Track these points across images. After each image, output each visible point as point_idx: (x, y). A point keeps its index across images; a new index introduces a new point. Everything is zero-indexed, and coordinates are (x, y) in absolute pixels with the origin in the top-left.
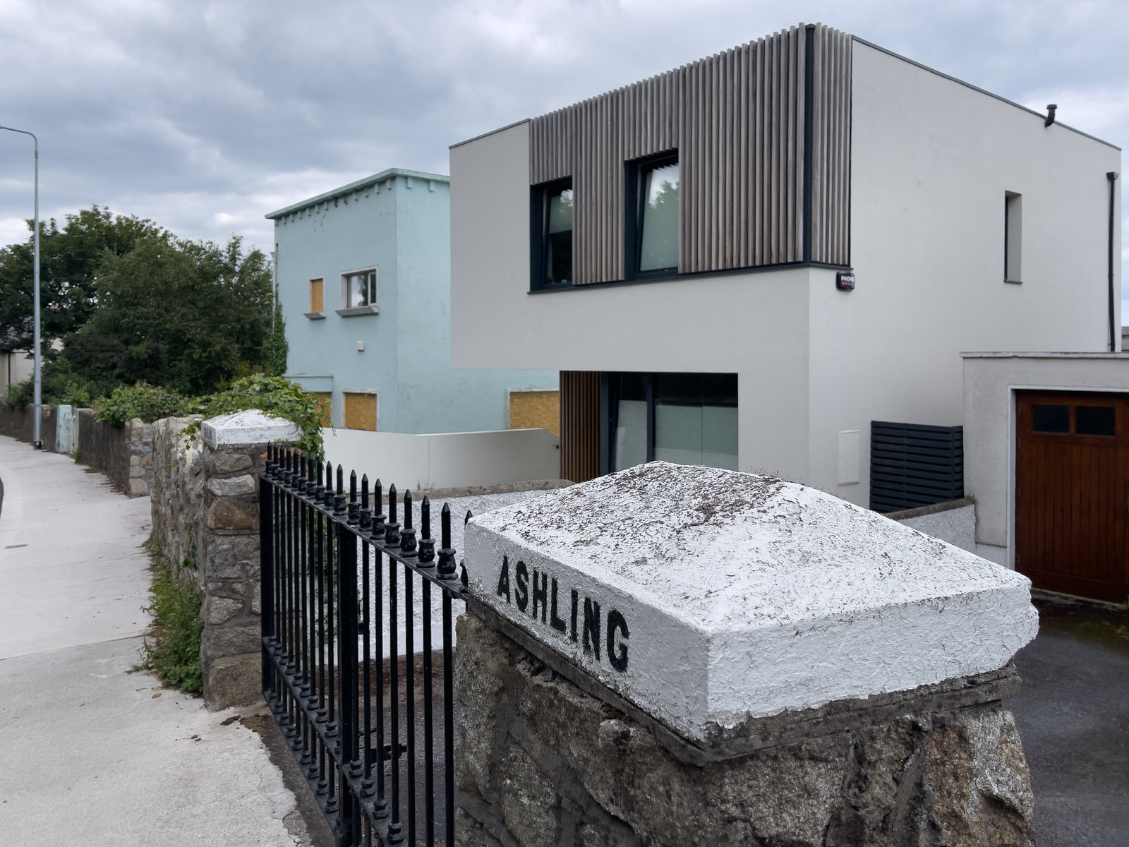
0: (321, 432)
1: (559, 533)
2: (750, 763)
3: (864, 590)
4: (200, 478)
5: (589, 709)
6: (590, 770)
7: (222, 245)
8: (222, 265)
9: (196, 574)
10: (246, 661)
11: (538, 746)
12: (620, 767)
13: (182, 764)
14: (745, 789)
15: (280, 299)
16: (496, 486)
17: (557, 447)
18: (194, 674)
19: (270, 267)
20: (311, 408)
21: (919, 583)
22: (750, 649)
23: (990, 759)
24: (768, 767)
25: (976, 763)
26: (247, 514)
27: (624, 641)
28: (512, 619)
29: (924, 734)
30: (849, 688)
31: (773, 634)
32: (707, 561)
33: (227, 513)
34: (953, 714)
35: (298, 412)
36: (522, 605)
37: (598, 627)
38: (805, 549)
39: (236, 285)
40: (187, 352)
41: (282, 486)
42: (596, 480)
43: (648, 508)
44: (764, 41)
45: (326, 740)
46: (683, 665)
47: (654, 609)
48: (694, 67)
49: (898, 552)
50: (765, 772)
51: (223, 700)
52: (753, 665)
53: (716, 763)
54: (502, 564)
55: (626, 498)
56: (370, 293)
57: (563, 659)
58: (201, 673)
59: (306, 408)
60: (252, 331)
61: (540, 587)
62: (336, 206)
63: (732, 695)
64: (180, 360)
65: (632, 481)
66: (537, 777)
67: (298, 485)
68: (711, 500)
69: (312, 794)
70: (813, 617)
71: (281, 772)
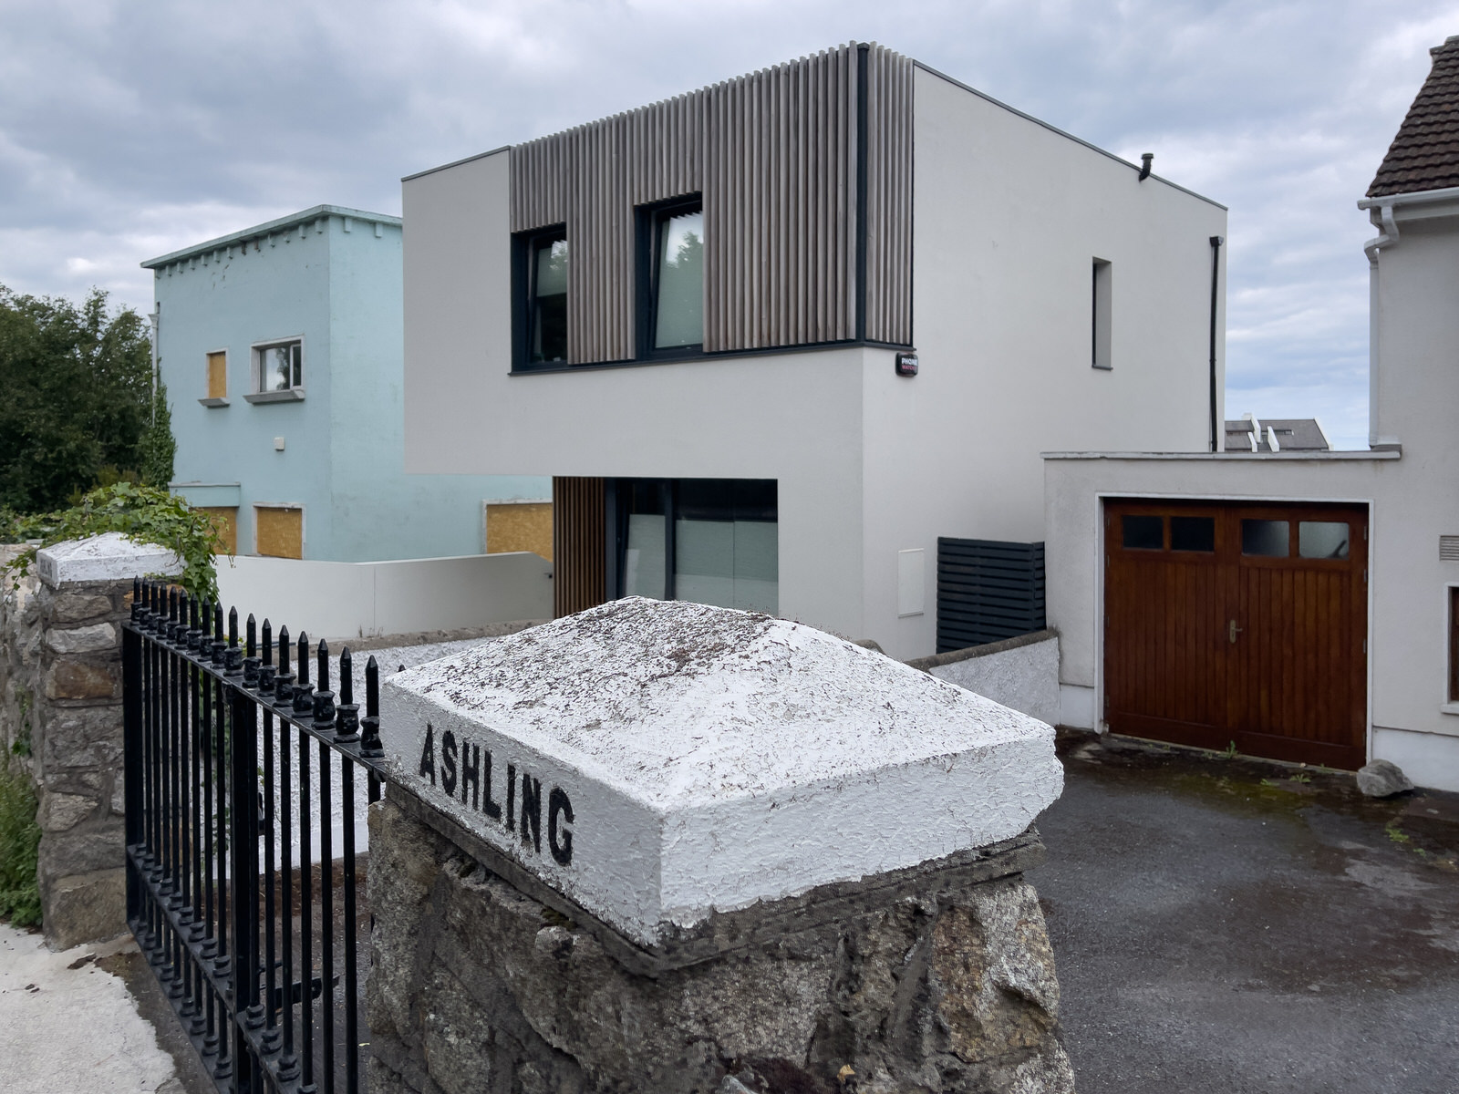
0: (213, 562)
1: (497, 692)
2: (716, 968)
3: (859, 749)
4: (37, 629)
5: (526, 916)
6: (528, 993)
7: (78, 303)
8: (78, 331)
9: (30, 763)
10: (103, 880)
11: (469, 968)
12: (562, 986)
13: (12, 1025)
14: (709, 1001)
15: (162, 380)
16: (460, 630)
17: (550, 577)
18: (29, 900)
19: (148, 335)
20: (199, 530)
21: (924, 738)
22: (715, 827)
23: (1008, 943)
24: (738, 972)
25: (990, 949)
26: (104, 677)
27: (568, 827)
28: (437, 805)
29: (928, 919)
30: (838, 870)
31: (743, 809)
32: (672, 721)
33: (75, 677)
34: (963, 892)
35: (179, 536)
36: (449, 786)
37: (539, 811)
38: (791, 701)
39: (98, 359)
40: (24, 452)
41: (154, 637)
42: (554, 622)
43: (612, 656)
44: (808, 61)
45: (214, 981)
46: (633, 853)
47: (601, 784)
48: (721, 90)
49: (903, 701)
50: (733, 980)
51: (71, 935)
52: (717, 848)
53: (671, 971)
54: (425, 735)
55: (588, 644)
56: (294, 372)
57: (497, 853)
58: (39, 900)
59: (192, 531)
60: (122, 423)
61: (471, 763)
62: (244, 253)
63: (692, 886)
64: (15, 464)
65: (597, 623)
66: (467, 1007)
67: (175, 637)
68: (686, 645)
69: (197, 1056)
70: (794, 785)
71: (154, 1027)
